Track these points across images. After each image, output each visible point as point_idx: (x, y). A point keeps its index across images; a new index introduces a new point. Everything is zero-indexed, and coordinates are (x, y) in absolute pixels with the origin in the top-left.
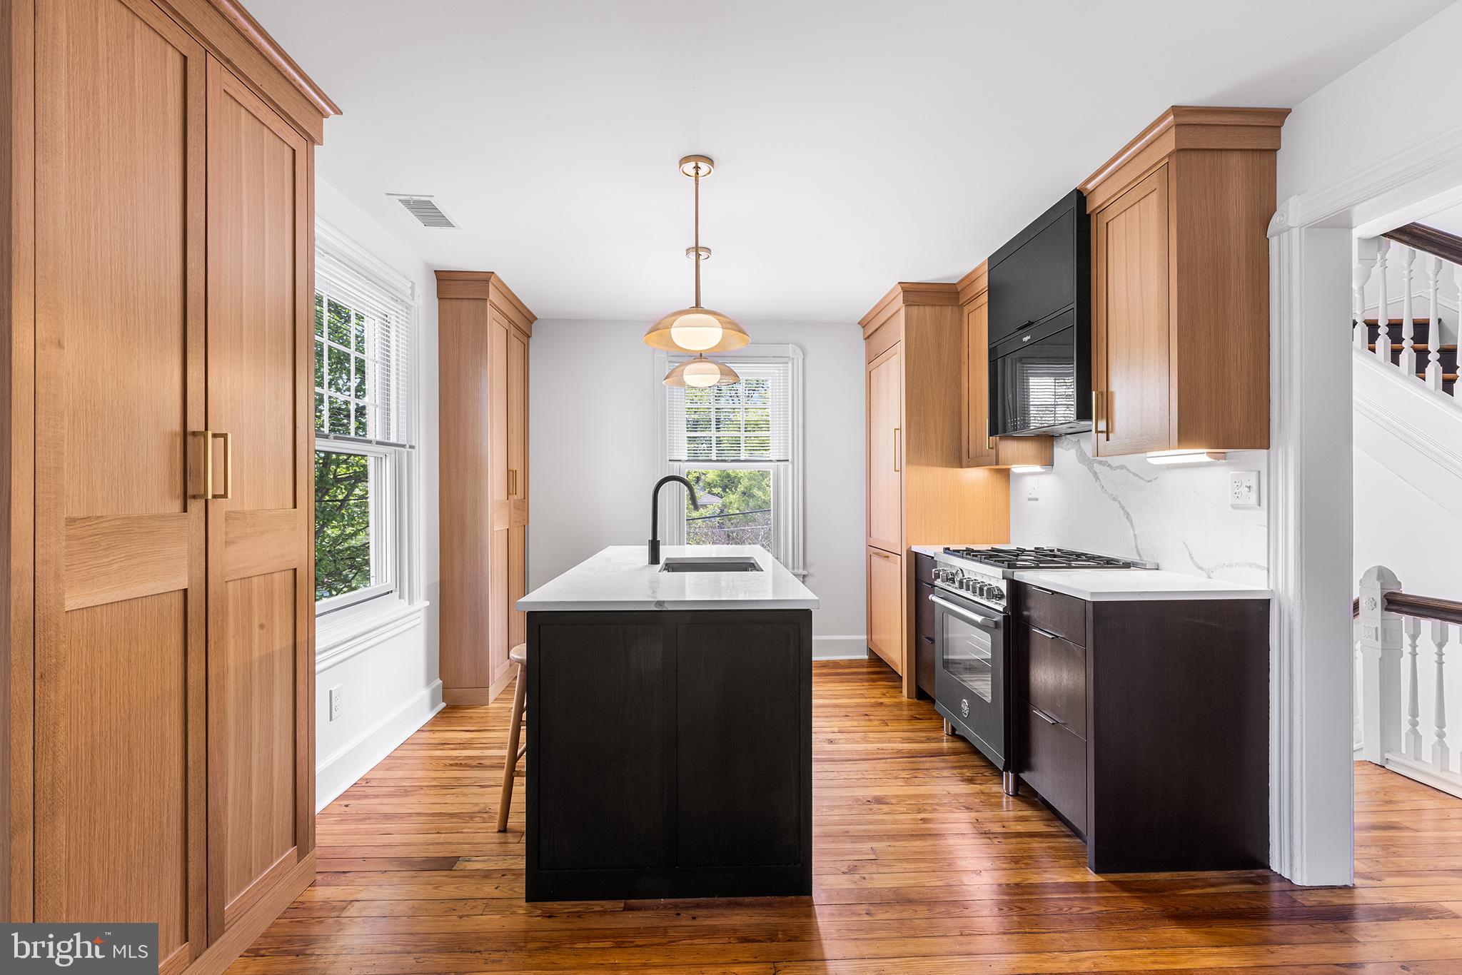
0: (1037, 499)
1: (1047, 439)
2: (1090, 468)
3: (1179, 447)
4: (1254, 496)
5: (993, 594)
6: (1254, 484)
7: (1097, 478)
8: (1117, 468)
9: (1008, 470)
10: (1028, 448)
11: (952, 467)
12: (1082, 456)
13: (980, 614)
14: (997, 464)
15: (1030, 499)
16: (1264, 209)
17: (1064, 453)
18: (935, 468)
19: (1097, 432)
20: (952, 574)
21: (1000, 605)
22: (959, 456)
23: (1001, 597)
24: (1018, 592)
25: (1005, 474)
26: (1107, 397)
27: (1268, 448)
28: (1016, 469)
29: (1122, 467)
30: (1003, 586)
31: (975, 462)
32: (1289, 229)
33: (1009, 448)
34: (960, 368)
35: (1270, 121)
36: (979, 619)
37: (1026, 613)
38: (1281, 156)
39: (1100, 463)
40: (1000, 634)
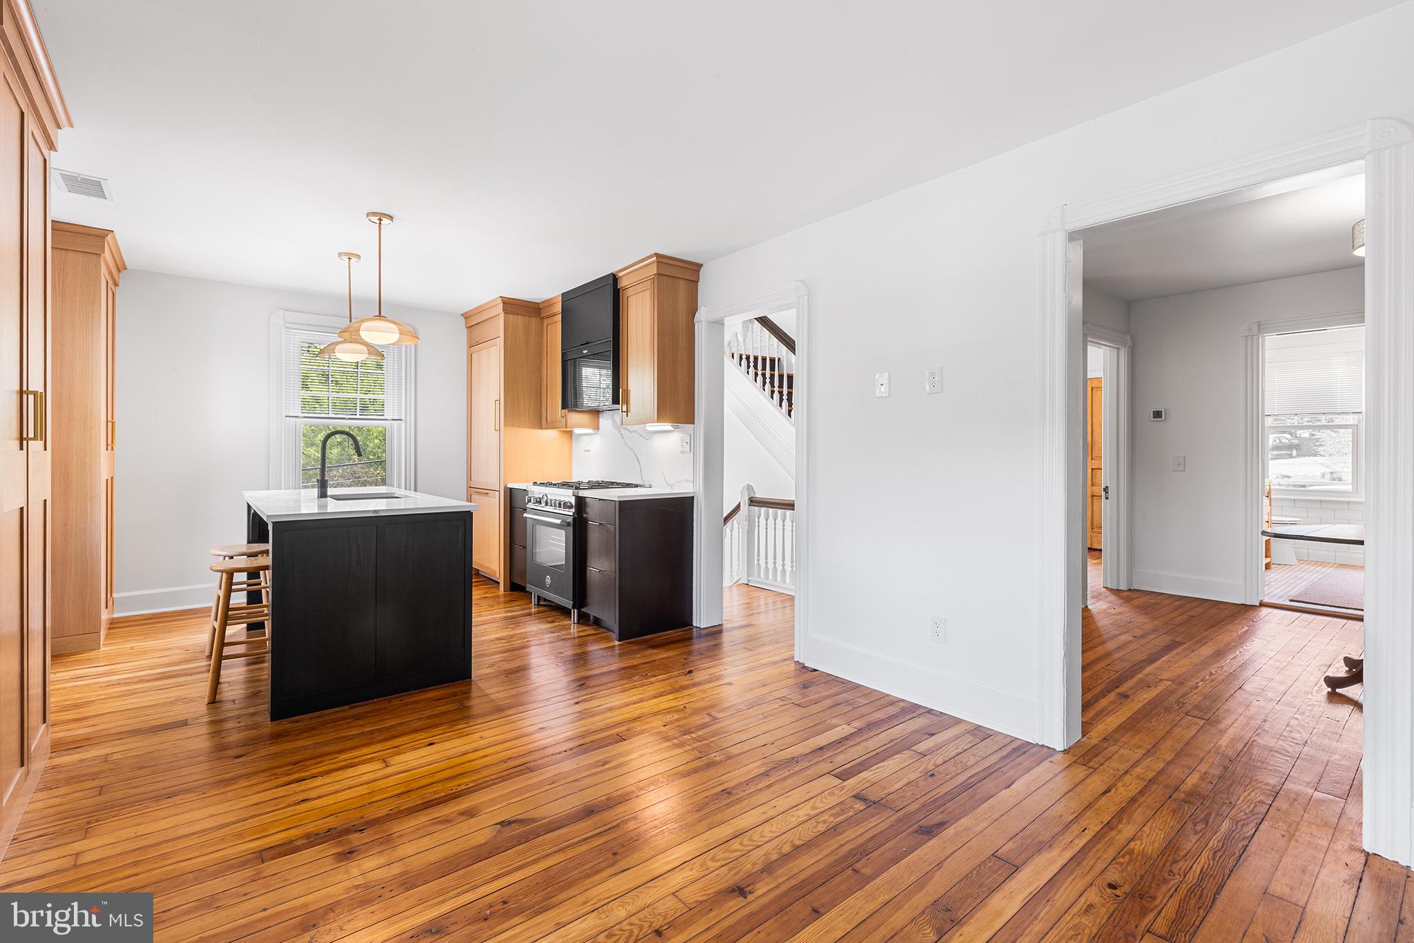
0: (589, 451)
1: (596, 412)
2: (619, 432)
3: (659, 420)
4: (688, 446)
5: (567, 506)
6: (689, 441)
7: (623, 438)
8: (632, 432)
9: (571, 432)
10: (584, 418)
11: (536, 428)
12: (614, 423)
13: (559, 519)
14: (566, 427)
15: (585, 451)
16: (693, 311)
17: (605, 421)
18: (524, 429)
19: (622, 411)
20: (540, 498)
21: (571, 512)
22: (540, 421)
23: (571, 507)
24: (581, 503)
25: (570, 434)
26: (627, 392)
27: (694, 424)
28: (577, 431)
29: (635, 431)
30: (573, 500)
31: (552, 426)
32: (701, 321)
33: (574, 418)
34: (541, 361)
35: (695, 268)
36: (558, 521)
37: (585, 516)
38: (700, 284)
39: (624, 428)
40: (571, 529)
